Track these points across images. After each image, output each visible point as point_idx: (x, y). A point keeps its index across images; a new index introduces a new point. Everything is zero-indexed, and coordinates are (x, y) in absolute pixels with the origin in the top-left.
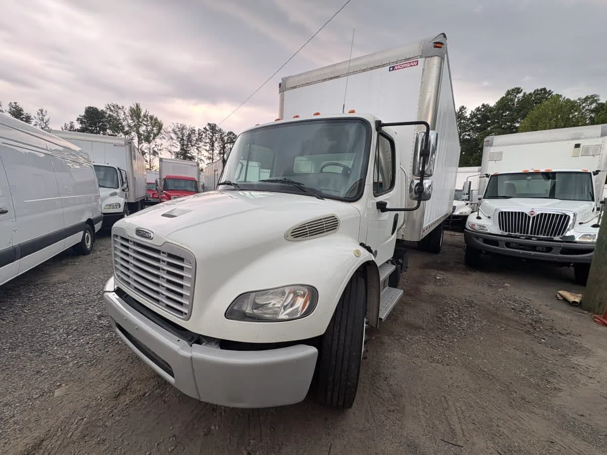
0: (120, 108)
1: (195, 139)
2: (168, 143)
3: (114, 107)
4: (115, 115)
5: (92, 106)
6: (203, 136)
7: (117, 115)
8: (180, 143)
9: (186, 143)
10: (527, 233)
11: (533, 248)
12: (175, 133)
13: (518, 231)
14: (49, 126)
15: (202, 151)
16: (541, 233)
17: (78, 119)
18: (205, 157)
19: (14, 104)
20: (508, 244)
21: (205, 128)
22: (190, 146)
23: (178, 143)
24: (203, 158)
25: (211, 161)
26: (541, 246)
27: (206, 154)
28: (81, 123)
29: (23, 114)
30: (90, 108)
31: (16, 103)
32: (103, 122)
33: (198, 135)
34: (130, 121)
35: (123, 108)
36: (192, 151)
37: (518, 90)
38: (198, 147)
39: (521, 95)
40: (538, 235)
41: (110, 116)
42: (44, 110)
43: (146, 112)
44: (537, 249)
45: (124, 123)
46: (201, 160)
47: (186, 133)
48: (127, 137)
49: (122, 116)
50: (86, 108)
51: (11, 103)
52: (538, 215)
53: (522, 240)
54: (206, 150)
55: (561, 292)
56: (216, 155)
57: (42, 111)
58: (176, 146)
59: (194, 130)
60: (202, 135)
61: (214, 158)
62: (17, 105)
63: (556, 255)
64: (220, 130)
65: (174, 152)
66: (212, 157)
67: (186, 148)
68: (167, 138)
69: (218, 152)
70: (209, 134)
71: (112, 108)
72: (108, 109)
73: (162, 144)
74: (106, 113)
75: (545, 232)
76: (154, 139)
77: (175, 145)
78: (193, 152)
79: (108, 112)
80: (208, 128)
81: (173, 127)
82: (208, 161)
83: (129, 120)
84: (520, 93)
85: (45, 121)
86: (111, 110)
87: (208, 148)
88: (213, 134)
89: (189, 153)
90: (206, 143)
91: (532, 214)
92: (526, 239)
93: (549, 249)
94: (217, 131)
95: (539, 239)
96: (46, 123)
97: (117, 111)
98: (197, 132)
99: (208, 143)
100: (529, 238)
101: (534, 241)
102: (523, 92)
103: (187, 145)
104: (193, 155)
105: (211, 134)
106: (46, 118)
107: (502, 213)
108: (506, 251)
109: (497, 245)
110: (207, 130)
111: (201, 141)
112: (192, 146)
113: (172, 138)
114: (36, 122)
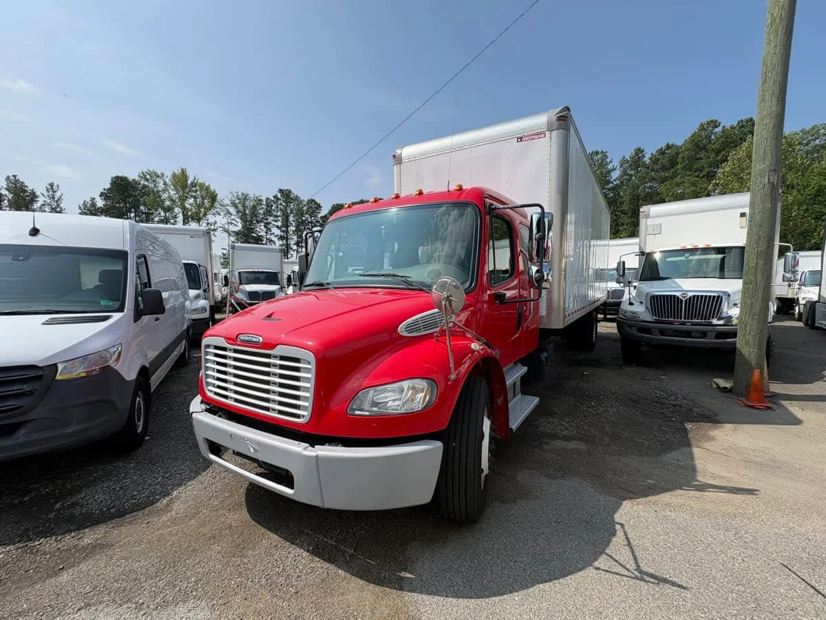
0: (158, 176)
1: (261, 212)
2: (225, 220)
3: (149, 174)
4: (151, 185)
5: (120, 175)
6: (273, 208)
7: (155, 185)
8: (241, 219)
9: (249, 218)
10: (681, 319)
11: (688, 334)
12: (235, 206)
13: (671, 317)
14: (61, 205)
15: (272, 229)
16: (695, 317)
17: (102, 195)
18: (276, 236)
19: (13, 178)
20: (662, 332)
21: (275, 197)
22: (255, 222)
23: (238, 220)
24: (273, 238)
25: (285, 242)
26: (697, 331)
27: (277, 232)
28: (105, 199)
29: (26, 191)
30: (117, 178)
31: (14, 176)
32: (134, 196)
33: (265, 207)
34: (172, 193)
35: (163, 176)
36: (258, 229)
37: (714, 124)
38: (267, 223)
39: (719, 130)
40: (692, 319)
41: (144, 186)
42: (55, 185)
43: (195, 179)
44: (693, 335)
45: (165, 196)
46: (271, 241)
47: (250, 204)
48: (167, 215)
49: (161, 186)
50: (112, 178)
51: (8, 177)
52: (690, 298)
53: (677, 326)
54: (277, 227)
55: (715, 380)
56: (291, 233)
57: (52, 185)
58: (236, 223)
59: (261, 200)
60: (272, 206)
61: (289, 237)
62: (17, 178)
63: (711, 340)
64: (297, 198)
65: (233, 232)
66: (285, 236)
67: (250, 225)
68: (222, 214)
69: (294, 229)
70: (281, 204)
71: (148, 177)
72: (142, 177)
73: (215, 223)
74: (140, 184)
75: (699, 315)
76: (205, 215)
77: (234, 222)
78: (261, 230)
79: (142, 182)
80: (279, 195)
81: (230, 197)
82: (281, 242)
83: (171, 191)
84: (717, 127)
85: (56, 199)
86: (147, 180)
87: (279, 224)
88: (286, 203)
89: (254, 233)
90: (276, 216)
91: (684, 297)
92: (681, 324)
93: (704, 334)
94: (292, 199)
95: (694, 324)
96: (57, 201)
97: (154, 181)
98: (264, 203)
99: (280, 216)
100: (684, 324)
101: (688, 327)
102: (721, 125)
103: (251, 221)
104: (260, 234)
105: (284, 204)
106: (57, 195)
107: (653, 296)
108: (660, 340)
109: (651, 334)
110: (278, 199)
111: (270, 216)
112: (258, 222)
113: (229, 212)
114: (45, 201)
